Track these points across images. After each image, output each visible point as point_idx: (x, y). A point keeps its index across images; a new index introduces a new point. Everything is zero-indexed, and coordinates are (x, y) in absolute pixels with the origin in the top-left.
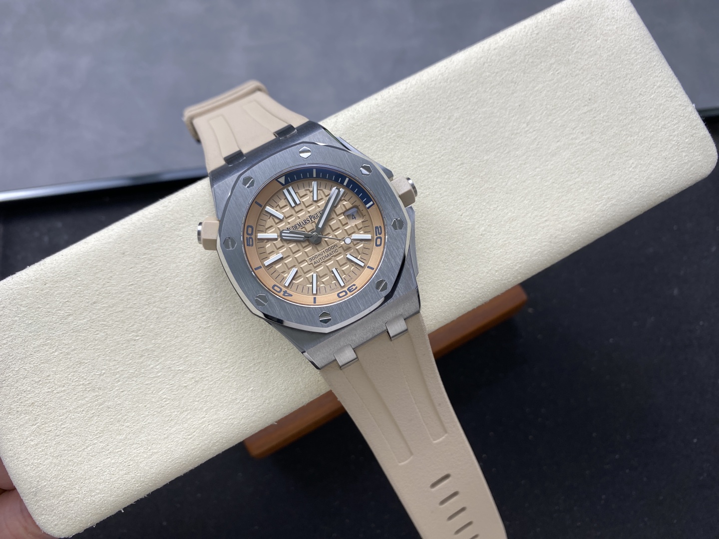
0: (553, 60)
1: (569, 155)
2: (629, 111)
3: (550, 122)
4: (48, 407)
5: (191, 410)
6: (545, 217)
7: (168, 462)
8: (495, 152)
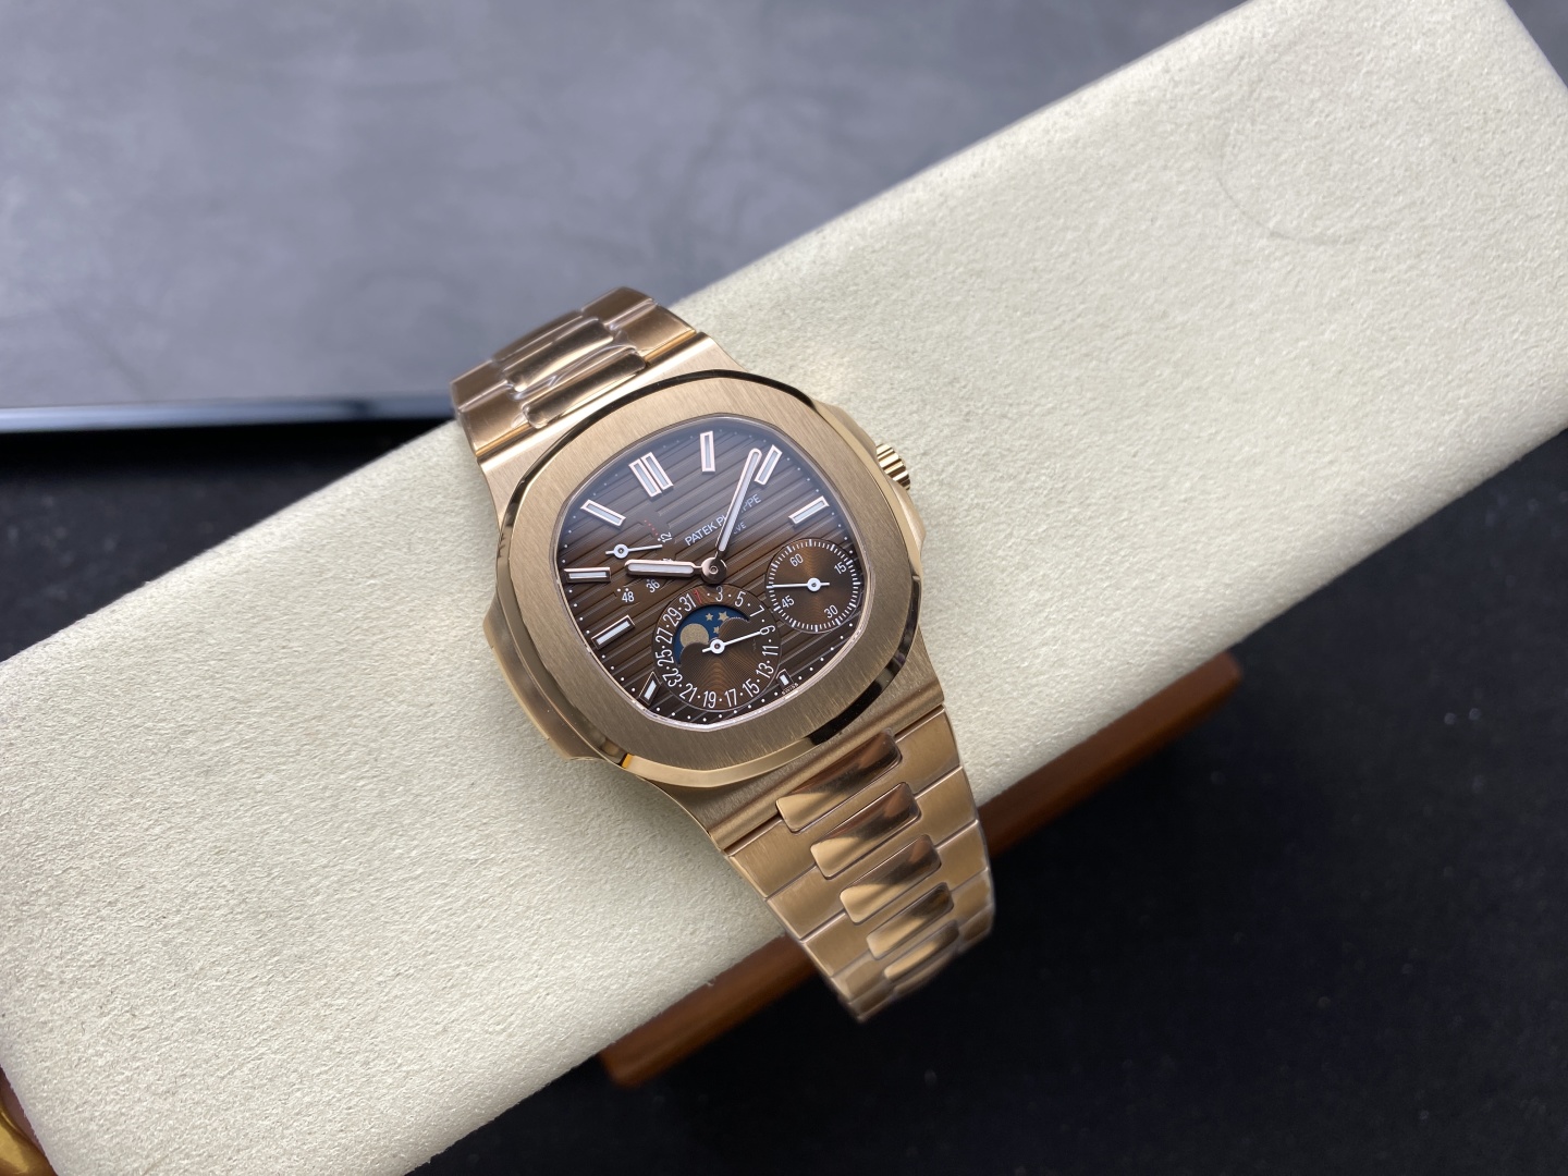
0: (1316, 93)
1: (1371, 307)
2: (1498, 204)
3: (1321, 233)
4: (138, 964)
5: (500, 958)
6: (1327, 453)
7: (447, 1094)
8: (1200, 305)
